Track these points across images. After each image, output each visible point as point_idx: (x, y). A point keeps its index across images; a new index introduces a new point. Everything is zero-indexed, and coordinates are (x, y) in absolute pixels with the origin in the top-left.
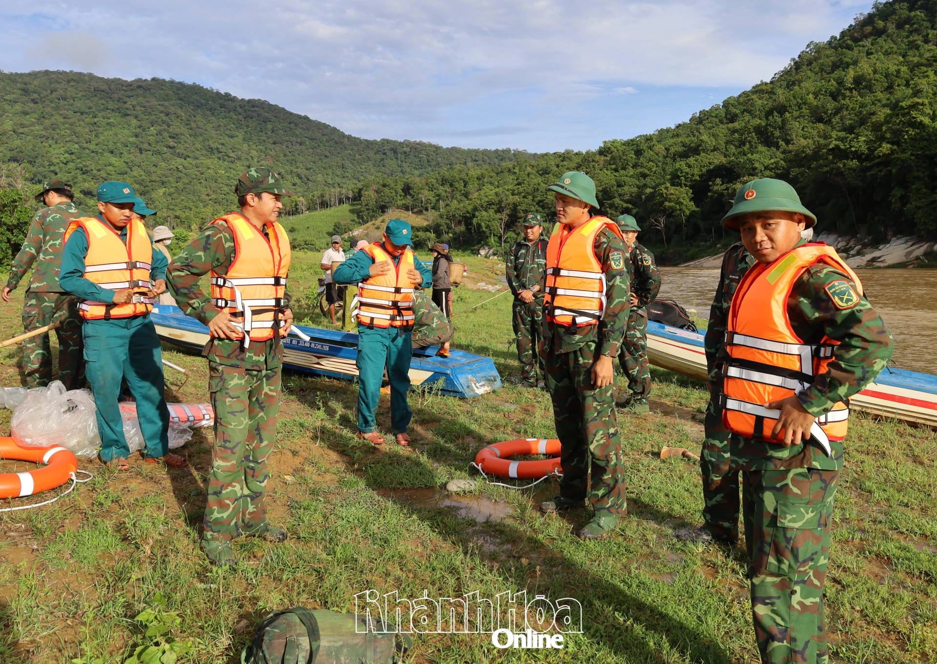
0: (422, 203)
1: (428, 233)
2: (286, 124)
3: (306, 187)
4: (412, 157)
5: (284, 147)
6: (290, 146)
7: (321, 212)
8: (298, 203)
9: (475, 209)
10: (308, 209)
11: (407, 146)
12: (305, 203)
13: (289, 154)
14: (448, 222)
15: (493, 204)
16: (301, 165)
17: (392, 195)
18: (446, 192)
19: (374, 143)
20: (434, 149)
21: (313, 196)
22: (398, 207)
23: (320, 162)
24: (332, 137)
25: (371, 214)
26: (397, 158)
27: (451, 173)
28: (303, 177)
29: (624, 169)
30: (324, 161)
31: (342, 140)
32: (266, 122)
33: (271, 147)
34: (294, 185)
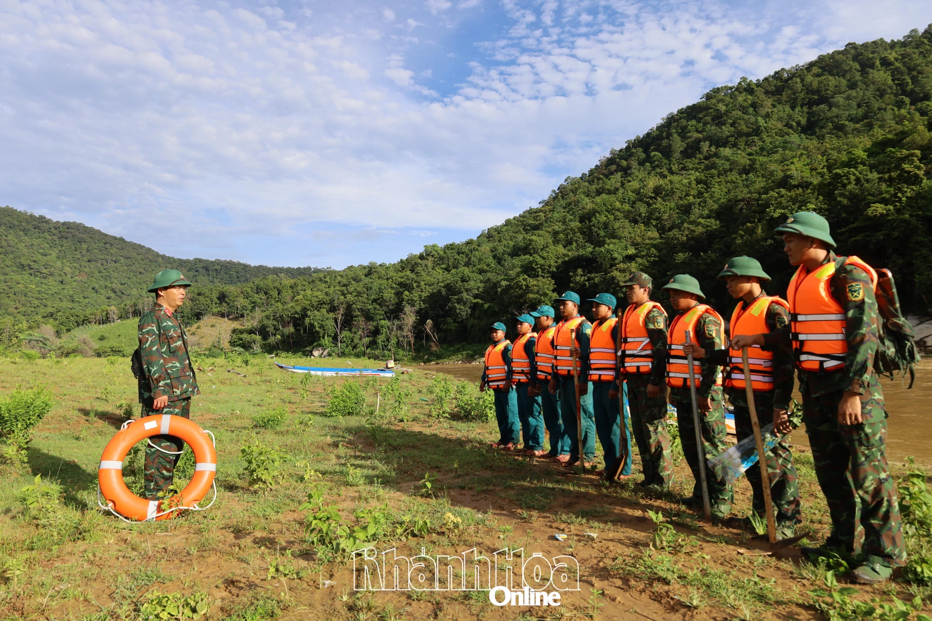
0: (237, 309)
1: (253, 336)
2: (102, 244)
3: (120, 300)
4: (222, 273)
5: (99, 264)
6: (105, 263)
7: (133, 321)
8: (109, 312)
9: (305, 310)
10: (120, 318)
11: (218, 264)
12: (116, 312)
13: (104, 271)
14: (275, 323)
15: (324, 303)
16: (116, 281)
17: (207, 303)
18: (261, 299)
19: (188, 261)
20: (243, 267)
21: (125, 305)
22: (213, 315)
23: (134, 278)
24: (148, 256)
25: (186, 321)
26: (209, 275)
27: (266, 282)
28: (118, 291)
29: (456, 267)
30: (139, 277)
31: (156, 259)
32: (80, 242)
33: (85, 264)
34: (109, 298)
